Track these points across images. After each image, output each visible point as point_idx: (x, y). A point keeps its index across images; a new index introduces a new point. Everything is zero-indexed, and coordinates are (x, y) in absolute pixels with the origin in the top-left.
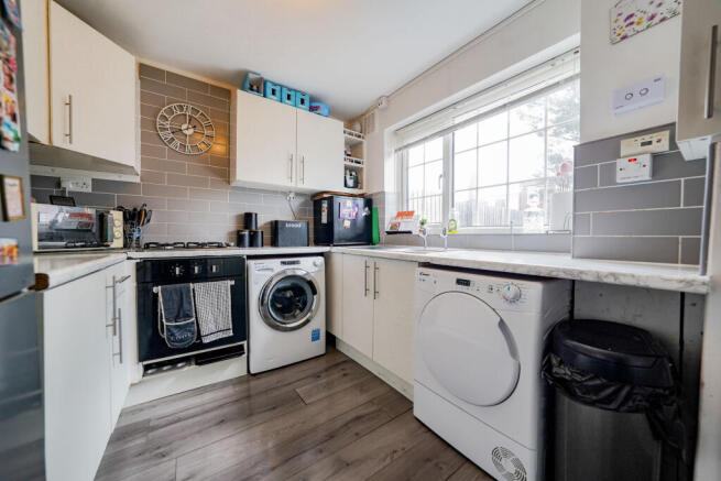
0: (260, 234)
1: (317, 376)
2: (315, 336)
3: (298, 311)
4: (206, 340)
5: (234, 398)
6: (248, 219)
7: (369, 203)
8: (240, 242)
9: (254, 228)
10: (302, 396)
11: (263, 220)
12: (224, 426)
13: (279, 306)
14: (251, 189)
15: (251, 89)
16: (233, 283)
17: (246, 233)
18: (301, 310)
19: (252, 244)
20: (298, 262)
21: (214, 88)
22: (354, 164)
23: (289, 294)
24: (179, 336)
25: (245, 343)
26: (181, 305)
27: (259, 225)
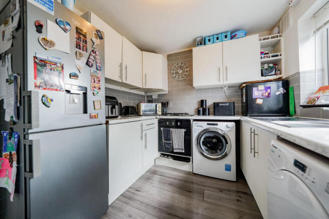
0: (207, 109)
1: (221, 190)
2: (228, 168)
3: (219, 151)
4: (175, 151)
5: (181, 179)
6: (202, 102)
7: (286, 84)
8: (199, 113)
9: (204, 107)
10: (205, 195)
11: (210, 103)
12: (170, 186)
13: (209, 145)
14: (204, 89)
15: (201, 44)
16: (185, 130)
17: (201, 109)
18: (220, 150)
19: (204, 114)
20: (217, 125)
21: (185, 52)
22: (272, 59)
23: (214, 140)
24: (167, 146)
25: (191, 157)
26: (168, 136)
27: (207, 105)
